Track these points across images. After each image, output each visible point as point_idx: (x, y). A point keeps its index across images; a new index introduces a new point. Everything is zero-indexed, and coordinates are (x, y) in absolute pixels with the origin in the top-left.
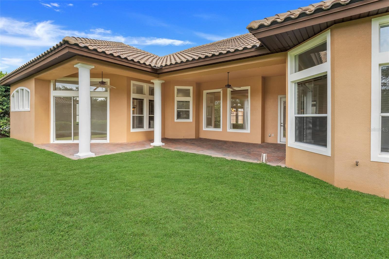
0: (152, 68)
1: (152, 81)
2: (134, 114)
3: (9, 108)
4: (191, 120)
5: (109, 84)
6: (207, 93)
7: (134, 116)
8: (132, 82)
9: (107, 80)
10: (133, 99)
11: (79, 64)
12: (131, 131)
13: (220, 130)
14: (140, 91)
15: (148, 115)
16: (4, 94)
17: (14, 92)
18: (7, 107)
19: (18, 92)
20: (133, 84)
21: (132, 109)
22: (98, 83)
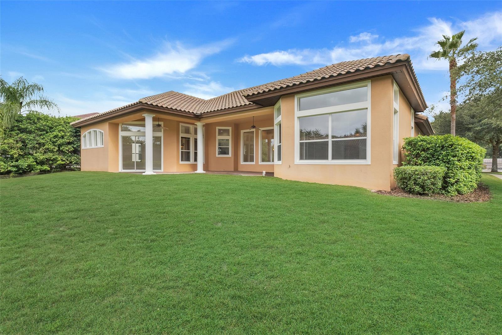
0: (195, 115)
1: (195, 123)
2: (183, 150)
3: (80, 146)
4: (230, 155)
5: (162, 126)
6: (245, 133)
7: (183, 151)
8: (181, 124)
9: (162, 123)
10: (182, 137)
11: (146, 114)
12: (180, 163)
13: (254, 163)
14: (187, 131)
15: (194, 151)
16: (75, 134)
17: (86, 133)
18: (77, 146)
19: (90, 133)
20: (181, 126)
21: (180, 147)
22: (156, 126)
